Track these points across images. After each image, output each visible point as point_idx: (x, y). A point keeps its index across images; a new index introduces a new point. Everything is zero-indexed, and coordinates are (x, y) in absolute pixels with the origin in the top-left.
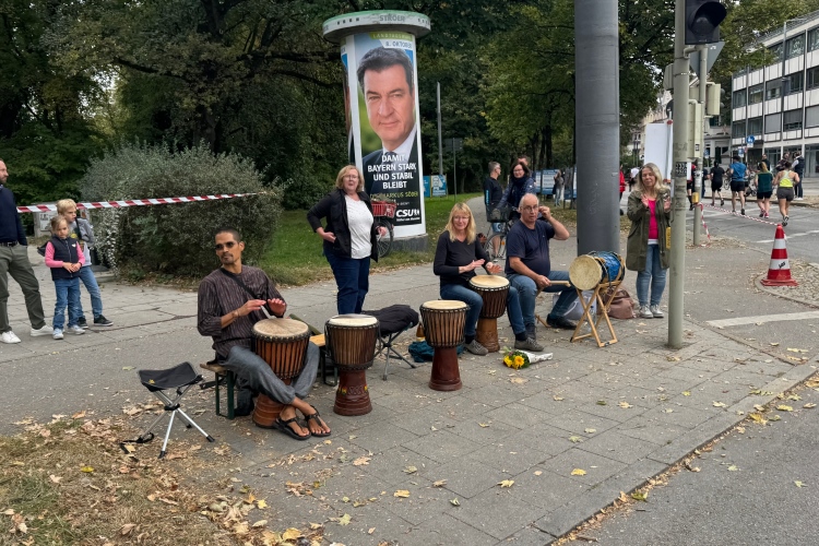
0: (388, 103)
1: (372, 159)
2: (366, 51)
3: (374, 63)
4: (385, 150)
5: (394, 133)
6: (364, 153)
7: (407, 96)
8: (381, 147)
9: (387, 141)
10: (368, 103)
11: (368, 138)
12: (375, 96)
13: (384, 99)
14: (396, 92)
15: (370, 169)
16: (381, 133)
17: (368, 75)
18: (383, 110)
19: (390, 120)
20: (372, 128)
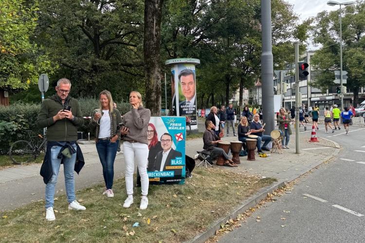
0: (188, 86)
1: (182, 103)
2: (182, 70)
3: (184, 74)
4: (187, 101)
5: (190, 96)
6: (180, 102)
7: (193, 84)
8: (185, 100)
9: (187, 98)
10: (182, 86)
11: (181, 97)
12: (184, 84)
13: (187, 85)
14: (190, 83)
15: (181, 107)
16: (186, 95)
17: (182, 77)
18: (186, 88)
19: (189, 91)
20: (183, 93)
